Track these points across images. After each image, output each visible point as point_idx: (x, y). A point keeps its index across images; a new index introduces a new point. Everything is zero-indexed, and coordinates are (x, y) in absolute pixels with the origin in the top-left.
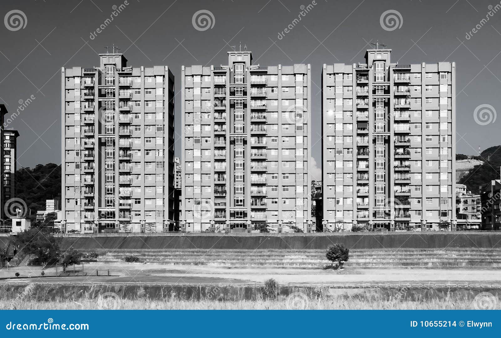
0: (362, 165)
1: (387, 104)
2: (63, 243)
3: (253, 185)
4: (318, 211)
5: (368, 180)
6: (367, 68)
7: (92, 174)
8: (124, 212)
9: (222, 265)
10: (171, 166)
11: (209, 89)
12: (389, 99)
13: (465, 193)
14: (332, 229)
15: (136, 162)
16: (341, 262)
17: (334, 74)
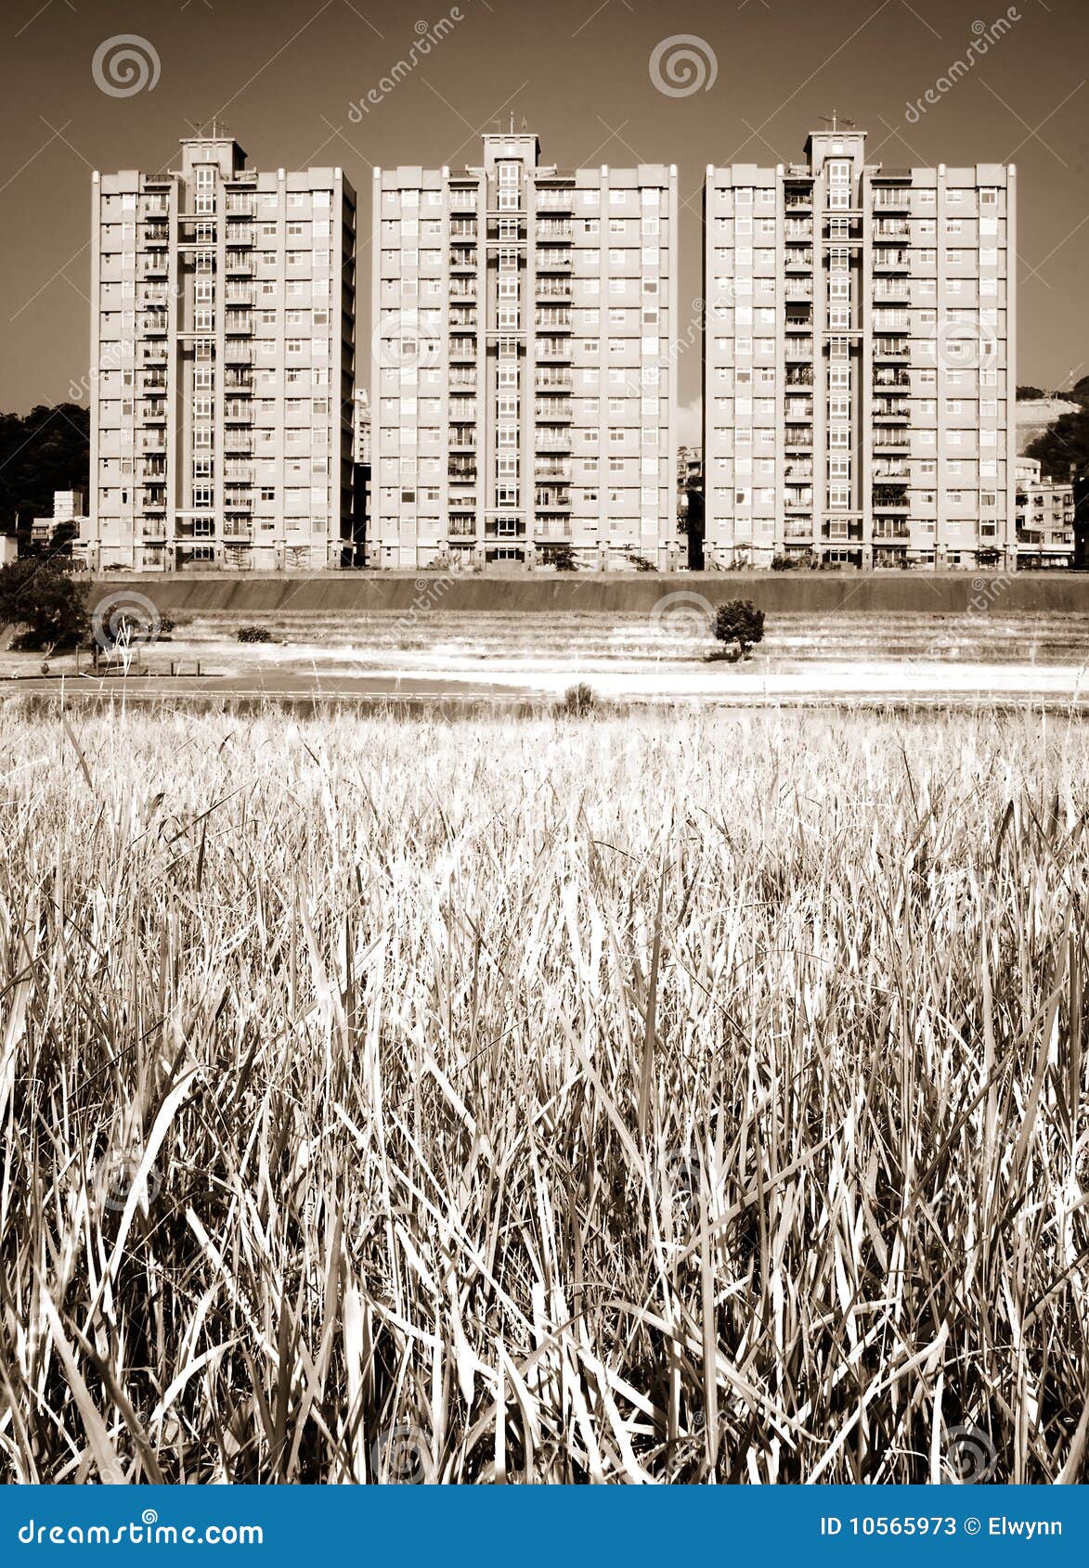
0: (798, 410)
1: (856, 262)
2: (92, 594)
3: (540, 455)
4: (693, 520)
5: (811, 444)
6: (810, 175)
7: (161, 427)
8: (236, 519)
9: (467, 650)
10: (348, 408)
11: (439, 223)
12: (861, 250)
13: (1038, 481)
14: (726, 563)
15: (264, 400)
16: (747, 644)
17: (733, 188)
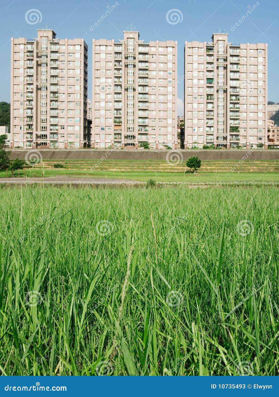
0: (210, 107)
1: (225, 68)
2: (11, 155)
3: (140, 118)
5: (213, 116)
6: (213, 45)
7: (32, 109)
8: (53, 134)
10: (85, 104)
11: (111, 55)
12: (227, 65)
13: (273, 126)
14: (190, 147)
15: (61, 102)
16: (196, 168)
17: (192, 48)
